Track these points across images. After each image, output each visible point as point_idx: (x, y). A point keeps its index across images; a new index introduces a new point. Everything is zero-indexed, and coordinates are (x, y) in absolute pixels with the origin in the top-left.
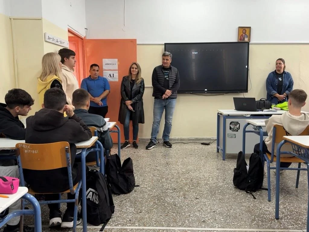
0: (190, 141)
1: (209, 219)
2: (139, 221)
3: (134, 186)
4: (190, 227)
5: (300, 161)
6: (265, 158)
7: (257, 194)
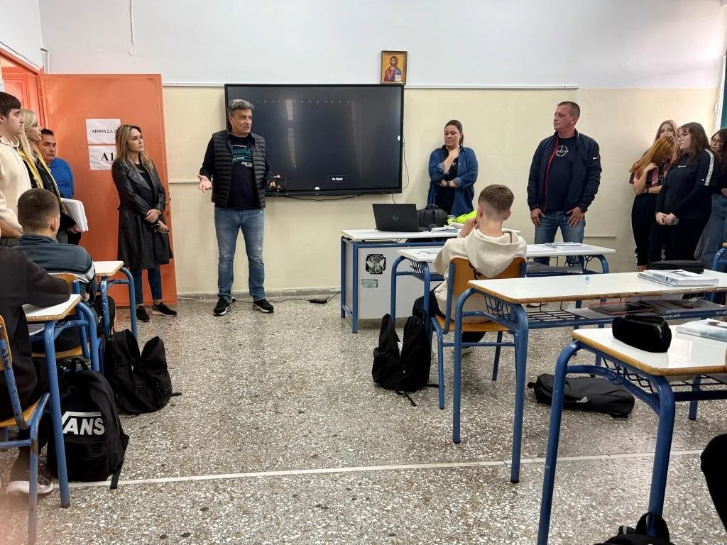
0: (285, 298)
1: (324, 452)
2: (182, 465)
3: (170, 394)
4: (288, 469)
5: (501, 328)
6: (433, 326)
7: (417, 396)
